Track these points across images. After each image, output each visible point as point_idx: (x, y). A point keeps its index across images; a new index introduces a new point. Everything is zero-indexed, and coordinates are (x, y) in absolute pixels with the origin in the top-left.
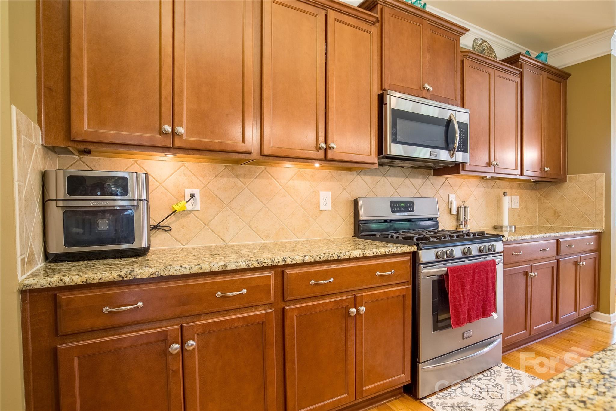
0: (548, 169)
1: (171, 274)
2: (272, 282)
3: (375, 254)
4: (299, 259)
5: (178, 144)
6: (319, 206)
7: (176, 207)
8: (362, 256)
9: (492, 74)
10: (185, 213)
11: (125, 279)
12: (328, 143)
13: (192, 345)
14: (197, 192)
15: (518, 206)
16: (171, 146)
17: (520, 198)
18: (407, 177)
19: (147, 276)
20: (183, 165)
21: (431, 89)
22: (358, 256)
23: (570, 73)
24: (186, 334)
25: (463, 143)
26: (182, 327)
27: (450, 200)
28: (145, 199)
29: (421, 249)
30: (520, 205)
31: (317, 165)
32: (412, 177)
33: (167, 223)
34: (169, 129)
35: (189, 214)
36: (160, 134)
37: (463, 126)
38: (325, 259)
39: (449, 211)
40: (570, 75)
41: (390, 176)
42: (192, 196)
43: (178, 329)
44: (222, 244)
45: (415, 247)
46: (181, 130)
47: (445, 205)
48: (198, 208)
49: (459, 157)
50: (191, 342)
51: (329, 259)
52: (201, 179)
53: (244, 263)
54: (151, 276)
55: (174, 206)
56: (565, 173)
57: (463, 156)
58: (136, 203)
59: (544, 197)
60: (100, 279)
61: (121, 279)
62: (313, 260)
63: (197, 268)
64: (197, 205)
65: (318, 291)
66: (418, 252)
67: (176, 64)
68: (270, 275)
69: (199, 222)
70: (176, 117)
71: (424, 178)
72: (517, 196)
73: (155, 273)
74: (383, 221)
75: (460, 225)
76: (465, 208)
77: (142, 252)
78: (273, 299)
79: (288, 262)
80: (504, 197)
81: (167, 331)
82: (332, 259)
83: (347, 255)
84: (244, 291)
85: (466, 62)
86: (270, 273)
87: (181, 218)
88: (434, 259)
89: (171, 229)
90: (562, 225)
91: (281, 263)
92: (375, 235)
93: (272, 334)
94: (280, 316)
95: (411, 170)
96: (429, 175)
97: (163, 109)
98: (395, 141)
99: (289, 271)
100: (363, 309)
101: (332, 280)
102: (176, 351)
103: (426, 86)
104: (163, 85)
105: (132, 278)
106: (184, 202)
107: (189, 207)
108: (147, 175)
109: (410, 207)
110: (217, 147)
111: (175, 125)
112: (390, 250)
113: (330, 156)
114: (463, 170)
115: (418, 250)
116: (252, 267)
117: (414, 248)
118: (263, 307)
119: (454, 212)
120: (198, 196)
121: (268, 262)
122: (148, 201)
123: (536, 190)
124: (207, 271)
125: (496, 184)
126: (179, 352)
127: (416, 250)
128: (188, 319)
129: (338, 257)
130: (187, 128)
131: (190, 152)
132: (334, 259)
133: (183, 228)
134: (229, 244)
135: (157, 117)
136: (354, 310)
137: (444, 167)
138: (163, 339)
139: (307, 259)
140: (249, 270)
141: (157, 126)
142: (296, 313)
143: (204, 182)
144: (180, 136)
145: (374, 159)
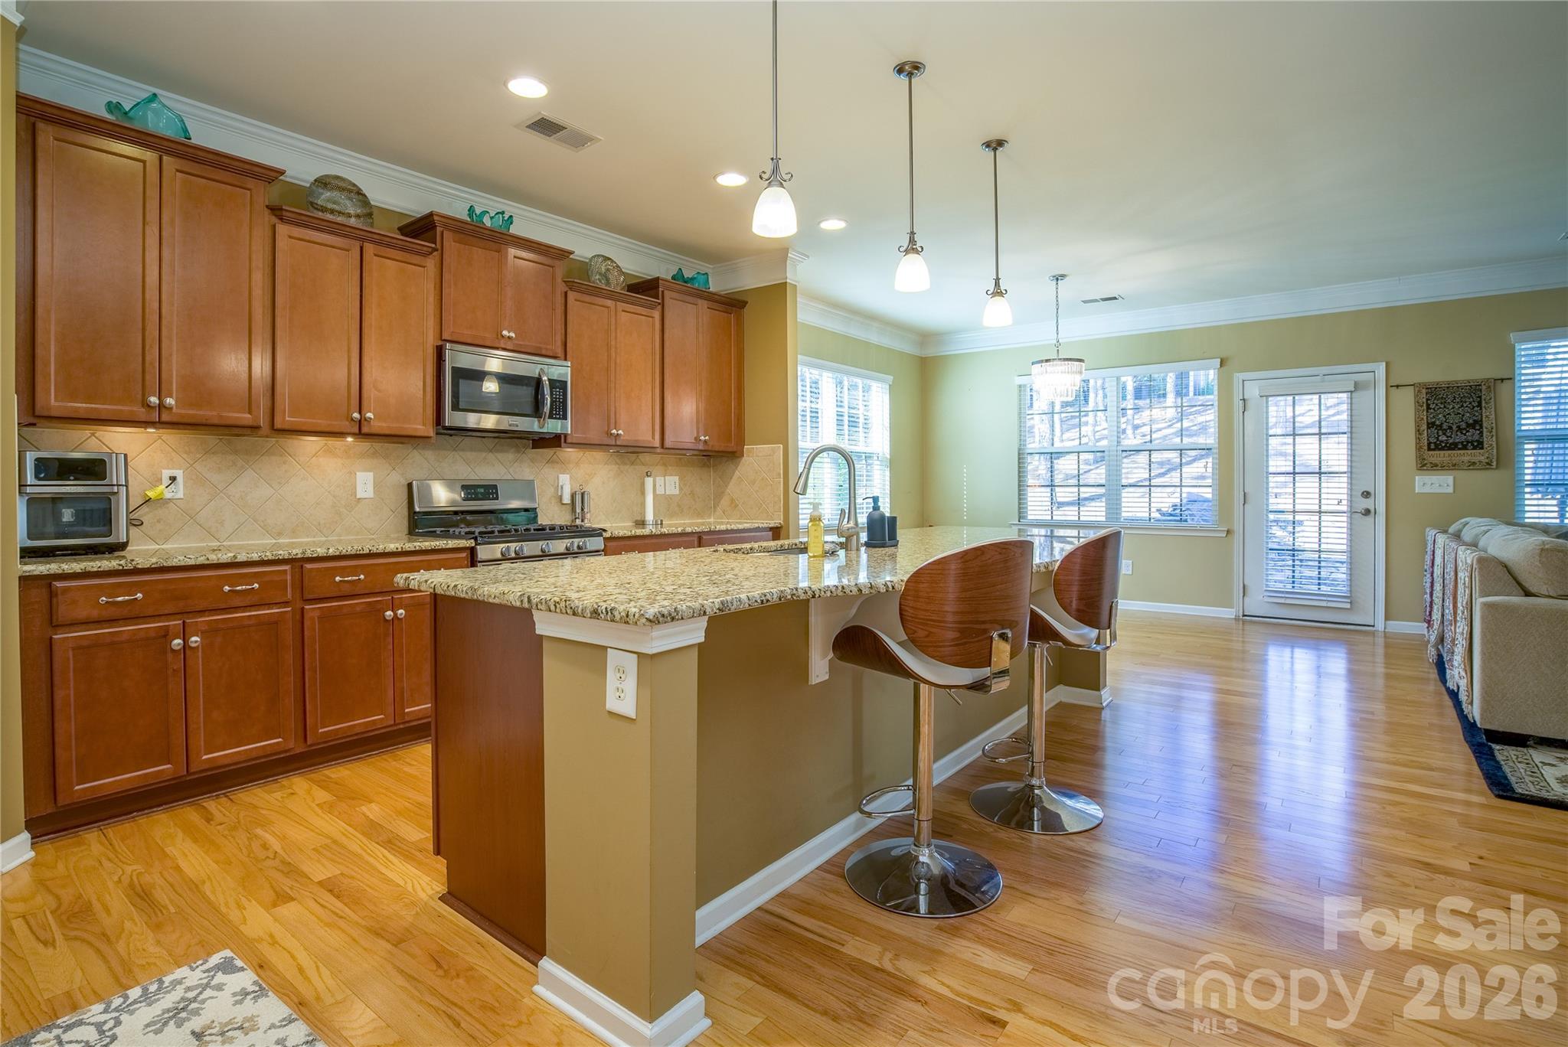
0: (707, 438)
1: (174, 564)
2: (289, 578)
3: (417, 548)
4: (321, 551)
5: (165, 417)
6: (355, 493)
7: (151, 494)
8: (400, 550)
9: (613, 308)
10: (162, 502)
11: (125, 568)
12: (363, 413)
13: (196, 642)
14: (179, 474)
15: (677, 492)
16: (157, 420)
17: (681, 479)
18: (491, 451)
19: (148, 566)
20: (160, 438)
21: (512, 335)
22: (395, 550)
23: (746, 300)
24: (188, 630)
25: (559, 408)
26: (184, 622)
27: (560, 484)
28: (124, 483)
29: (480, 544)
30: (681, 489)
31: (350, 439)
32: (498, 451)
33: (137, 514)
34: (154, 400)
35: (167, 503)
36: (143, 406)
37: (558, 385)
38: (354, 552)
39: (559, 500)
40: (747, 303)
41: (463, 450)
42: (173, 479)
43: (179, 624)
44: (215, 544)
45: (473, 541)
46: (170, 401)
47: (552, 490)
48: (180, 495)
49: (553, 426)
50: (194, 639)
51: (358, 552)
52: (185, 456)
53: (256, 555)
54: (153, 566)
55: (148, 493)
56: (741, 442)
57: (562, 424)
58: (115, 489)
59: (720, 478)
60: (100, 567)
61: (121, 568)
62: (338, 553)
63: (202, 558)
64: (179, 491)
65: (347, 590)
66: (476, 549)
67: (164, 322)
68: (286, 570)
69: (182, 514)
70: (163, 386)
71: (518, 452)
72: (675, 477)
73: (157, 563)
74: (451, 513)
75: (576, 519)
76: (583, 494)
77: (123, 546)
78: (289, 596)
79: (309, 554)
80: (647, 479)
81: (169, 625)
82: (361, 552)
83: (381, 548)
84: (256, 586)
85: (571, 295)
86: (287, 567)
87: (156, 509)
88: (499, 556)
89: (142, 523)
90: (739, 519)
91: (299, 556)
92: (435, 532)
93: (288, 636)
94: (298, 617)
95: (497, 440)
96: (526, 447)
97: (148, 377)
98: (456, 407)
99: (308, 566)
100: (401, 612)
101: (362, 577)
102: (179, 648)
103: (505, 333)
104: (147, 348)
105: (132, 568)
106: (162, 487)
107: (168, 495)
108: (126, 456)
109: (492, 493)
110: (216, 421)
111: (163, 394)
112: (438, 544)
113: (365, 430)
114: (565, 442)
115: (476, 545)
116: (266, 559)
117: (471, 543)
118: (279, 606)
119: (567, 499)
120: (180, 480)
121: (283, 554)
122: (127, 486)
123: (709, 467)
124: (215, 562)
125: (638, 460)
126: (180, 650)
127: (473, 545)
128: (191, 615)
129: (370, 551)
130: (177, 398)
131: (181, 426)
132: (364, 552)
133: (159, 521)
134: (224, 543)
135: (140, 386)
136: (389, 614)
137: (541, 438)
138: (163, 634)
139: (331, 552)
140: (262, 563)
141: (139, 396)
142: (317, 614)
143: (189, 461)
144: (170, 409)
145: (430, 431)
